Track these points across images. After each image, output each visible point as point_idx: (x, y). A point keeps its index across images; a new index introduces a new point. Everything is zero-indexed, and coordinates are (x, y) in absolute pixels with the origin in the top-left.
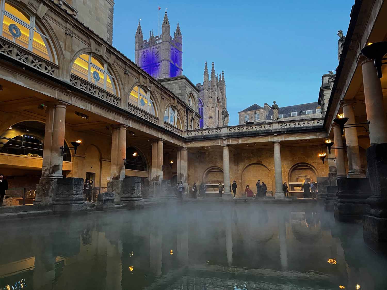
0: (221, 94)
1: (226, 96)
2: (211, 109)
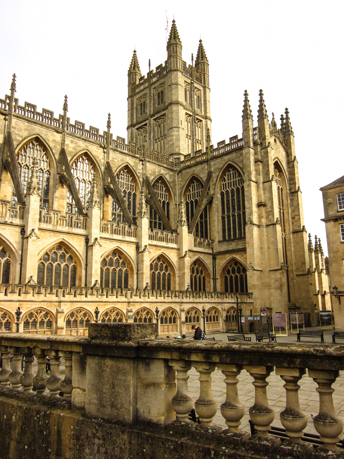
0: (284, 153)
1: (295, 157)
2: (261, 185)
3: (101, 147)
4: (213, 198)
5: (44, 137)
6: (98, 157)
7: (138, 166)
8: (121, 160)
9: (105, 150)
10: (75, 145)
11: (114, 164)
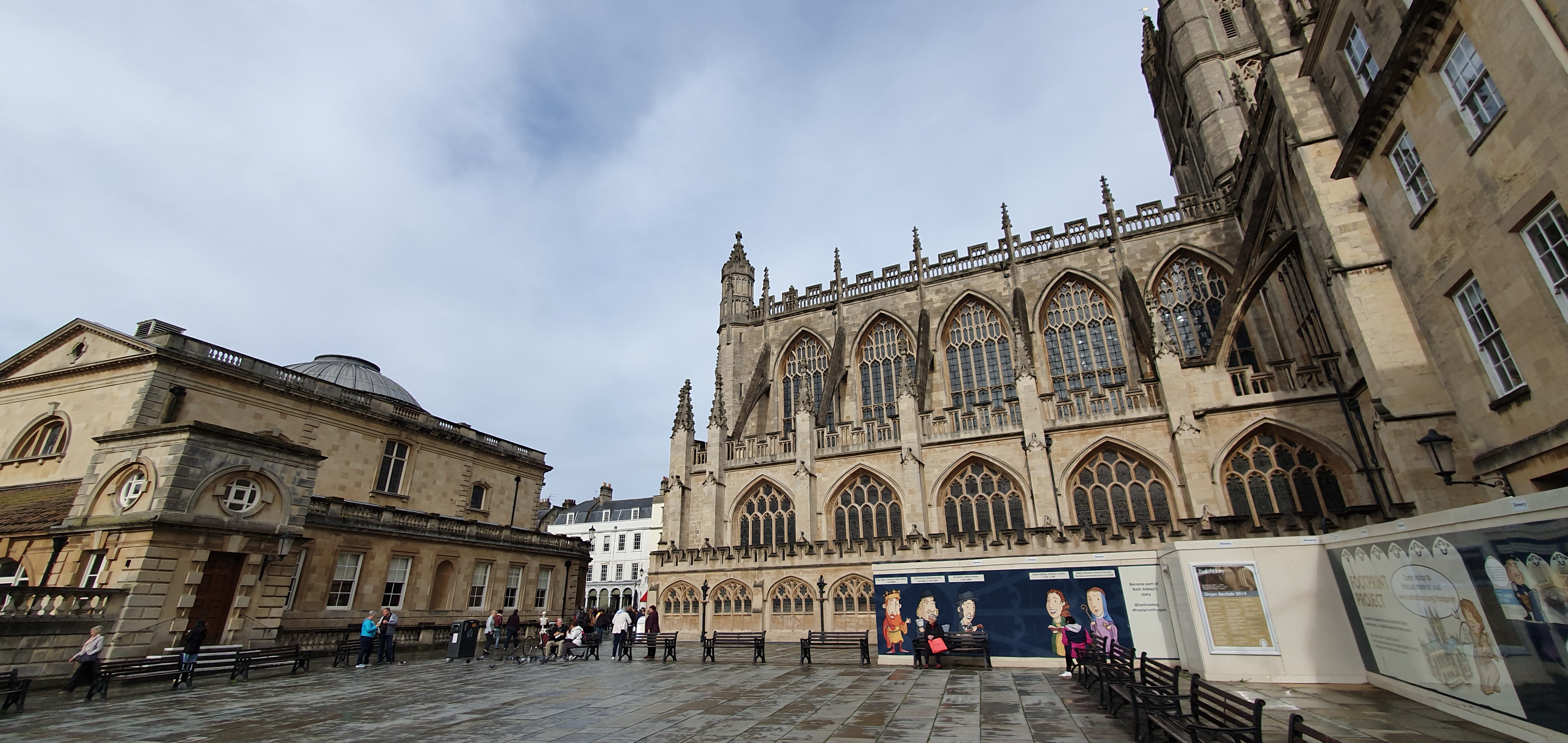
3: (996, 270)
4: (1295, 238)
5: (889, 308)
6: (994, 291)
7: (1099, 260)
8: (1050, 271)
9: (1007, 272)
10: (945, 294)
11: (1033, 287)
